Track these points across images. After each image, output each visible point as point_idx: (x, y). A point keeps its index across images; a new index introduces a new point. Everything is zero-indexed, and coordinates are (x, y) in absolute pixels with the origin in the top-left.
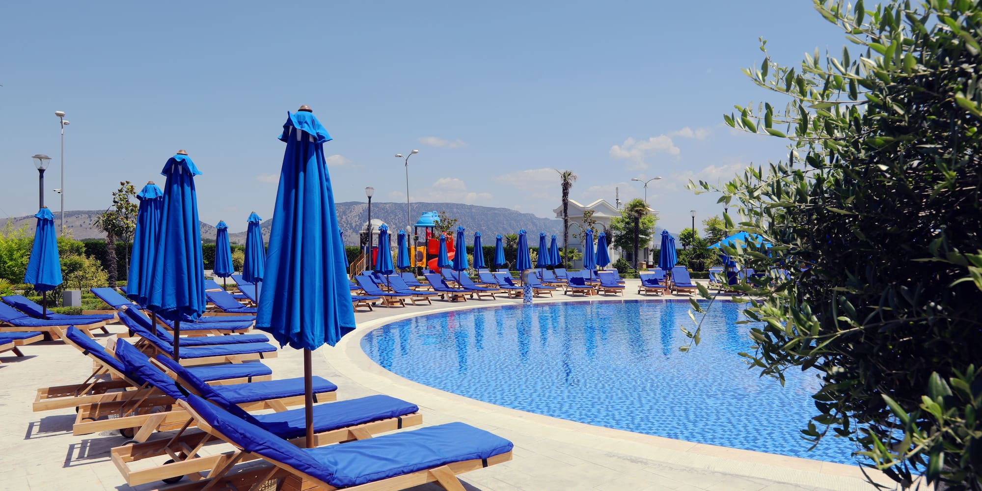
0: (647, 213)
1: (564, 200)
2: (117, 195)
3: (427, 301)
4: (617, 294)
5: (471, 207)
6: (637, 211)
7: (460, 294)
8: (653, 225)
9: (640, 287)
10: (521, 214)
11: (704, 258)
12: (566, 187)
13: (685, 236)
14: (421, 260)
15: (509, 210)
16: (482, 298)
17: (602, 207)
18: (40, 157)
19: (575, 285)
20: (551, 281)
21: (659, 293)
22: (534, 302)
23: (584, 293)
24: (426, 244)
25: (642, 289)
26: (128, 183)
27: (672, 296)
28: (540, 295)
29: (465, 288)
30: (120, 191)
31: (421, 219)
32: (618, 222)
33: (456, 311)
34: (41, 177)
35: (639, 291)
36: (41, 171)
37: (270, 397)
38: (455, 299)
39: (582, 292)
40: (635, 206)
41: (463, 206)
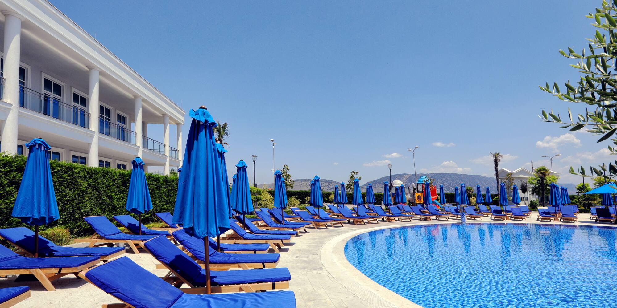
0: (548, 174)
1: (495, 168)
2: (282, 171)
3: (409, 220)
4: (524, 220)
5: (461, 175)
6: (542, 173)
7: (428, 217)
8: (556, 181)
9: (538, 216)
10: (487, 178)
11: (591, 200)
12: (496, 161)
13: (580, 187)
14: (420, 200)
15: (481, 176)
16: (440, 219)
17: (522, 172)
18: (253, 156)
19: (496, 214)
20: (484, 211)
21: (551, 220)
22: (467, 222)
23: (502, 218)
24: (423, 192)
25: (539, 217)
26: (286, 165)
27: (560, 222)
28: (475, 219)
29: (432, 214)
30: (284, 169)
31: (420, 180)
32: (533, 180)
33: (424, 225)
34: (254, 164)
35: (538, 219)
36: (254, 161)
37: (241, 262)
38: (426, 219)
39: (501, 218)
40: (540, 170)
41: (456, 175)
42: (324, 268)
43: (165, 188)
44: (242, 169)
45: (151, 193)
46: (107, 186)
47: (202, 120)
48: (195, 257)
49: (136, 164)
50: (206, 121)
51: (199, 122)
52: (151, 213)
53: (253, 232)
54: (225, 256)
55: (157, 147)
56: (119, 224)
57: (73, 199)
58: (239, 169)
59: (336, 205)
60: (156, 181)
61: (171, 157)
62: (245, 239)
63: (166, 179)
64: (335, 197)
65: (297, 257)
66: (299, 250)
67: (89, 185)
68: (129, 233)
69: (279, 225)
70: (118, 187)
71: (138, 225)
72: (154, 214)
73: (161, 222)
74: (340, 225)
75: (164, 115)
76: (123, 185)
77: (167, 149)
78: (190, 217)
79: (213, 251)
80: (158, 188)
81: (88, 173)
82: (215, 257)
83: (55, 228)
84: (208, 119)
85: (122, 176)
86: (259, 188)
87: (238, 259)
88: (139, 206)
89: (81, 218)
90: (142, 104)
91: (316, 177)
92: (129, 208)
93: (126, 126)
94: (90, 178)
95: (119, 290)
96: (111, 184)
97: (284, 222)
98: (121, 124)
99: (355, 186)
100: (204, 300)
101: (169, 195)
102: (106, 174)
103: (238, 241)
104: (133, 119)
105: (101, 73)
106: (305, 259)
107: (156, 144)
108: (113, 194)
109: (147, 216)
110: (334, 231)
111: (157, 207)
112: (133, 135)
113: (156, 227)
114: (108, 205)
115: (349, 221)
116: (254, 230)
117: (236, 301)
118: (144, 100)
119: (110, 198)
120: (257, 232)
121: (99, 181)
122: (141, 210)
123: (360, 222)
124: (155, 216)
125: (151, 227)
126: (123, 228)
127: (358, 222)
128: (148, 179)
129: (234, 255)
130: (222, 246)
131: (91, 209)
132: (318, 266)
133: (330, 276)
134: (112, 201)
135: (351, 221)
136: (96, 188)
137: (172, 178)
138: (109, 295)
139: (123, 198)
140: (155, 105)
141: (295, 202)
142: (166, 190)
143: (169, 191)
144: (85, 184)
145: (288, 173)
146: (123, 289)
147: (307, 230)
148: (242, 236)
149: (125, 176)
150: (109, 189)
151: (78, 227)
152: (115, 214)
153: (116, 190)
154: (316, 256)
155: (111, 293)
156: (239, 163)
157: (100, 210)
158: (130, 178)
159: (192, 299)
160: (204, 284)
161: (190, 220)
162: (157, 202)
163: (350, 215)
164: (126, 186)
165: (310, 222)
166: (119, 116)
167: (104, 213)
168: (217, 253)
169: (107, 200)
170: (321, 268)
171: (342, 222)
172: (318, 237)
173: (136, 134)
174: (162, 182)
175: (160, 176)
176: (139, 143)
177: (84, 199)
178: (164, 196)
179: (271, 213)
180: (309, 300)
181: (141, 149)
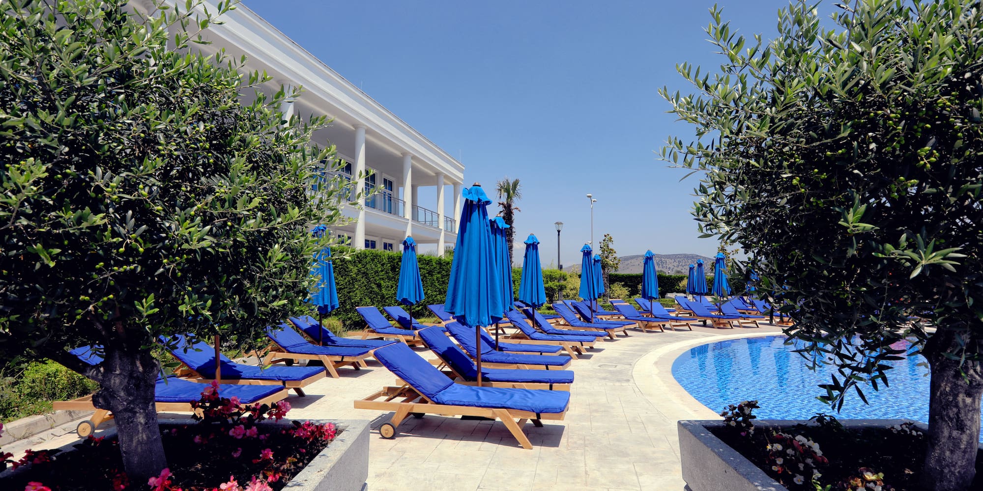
2: (602, 243)
18: (557, 223)
26: (609, 235)
34: (559, 235)
36: (559, 231)
42: (632, 381)
43: (439, 273)
44: (532, 247)
45: (422, 280)
46: (377, 272)
47: (475, 200)
48: (471, 356)
49: (409, 246)
50: (479, 200)
51: (472, 201)
52: (422, 305)
53: (545, 332)
54: (504, 355)
55: (429, 218)
56: (389, 317)
57: (344, 288)
58: (528, 246)
59: (690, 297)
60: (428, 264)
61: (446, 231)
62: (532, 339)
63: (440, 262)
64: (689, 284)
65: (600, 366)
66: (605, 358)
67: (359, 271)
68: (400, 328)
69: (585, 324)
70: (387, 273)
71: (409, 318)
72: (425, 307)
73: (434, 316)
74: (687, 328)
75: (438, 174)
76: (391, 270)
77: (442, 219)
78: (462, 304)
79: (490, 349)
80: (430, 273)
81: (358, 257)
82: (491, 355)
83: (330, 319)
84: (481, 197)
85: (392, 259)
86: (563, 272)
87: (517, 359)
88: (409, 295)
89: (352, 310)
90: (412, 163)
91: (649, 252)
92: (399, 298)
93: (393, 194)
94: (360, 263)
95: (400, 369)
96: (380, 269)
97: (594, 320)
98: (388, 191)
99: (717, 265)
100: (473, 390)
101: (444, 282)
102: (375, 257)
103: (523, 342)
104: (402, 183)
105: (368, 131)
106: (610, 369)
107: (429, 214)
108: (382, 282)
109: (417, 309)
110: (671, 336)
111: (428, 297)
112: (401, 204)
113: (427, 323)
114: (377, 294)
115: (705, 322)
116: (546, 328)
117: (504, 394)
118: (414, 158)
119: (379, 286)
120: (551, 331)
121: (368, 266)
122: (413, 301)
123: (724, 324)
124: (426, 309)
125: (422, 322)
126: (393, 322)
127: (720, 324)
128: (419, 262)
129: (513, 355)
130: (501, 346)
131: (361, 299)
132: (625, 378)
133: (637, 390)
134: (381, 290)
135: (709, 322)
136: (365, 274)
137: (447, 260)
138: (391, 373)
139: (392, 287)
140: (427, 161)
141: (620, 292)
142: (439, 276)
143: (443, 276)
144: (355, 270)
145: (611, 247)
146: (403, 369)
147: (629, 333)
148: (529, 336)
149: (394, 259)
150: (378, 276)
151: (350, 319)
152: (384, 305)
153: (385, 276)
154: (628, 367)
155: (393, 371)
156: (528, 239)
157: (369, 301)
158: (401, 261)
159: (462, 389)
160: (475, 379)
161: (461, 308)
162: (429, 292)
163: (707, 312)
164: (395, 271)
165: (635, 322)
166: (385, 180)
167: (373, 304)
168: (494, 351)
169: (376, 289)
170: (628, 381)
171: (690, 323)
172: (642, 343)
173: (404, 203)
174: (435, 265)
175: (432, 257)
176: (408, 215)
177: (354, 287)
178: (437, 284)
179: (575, 307)
180: (596, 411)
181: (410, 222)
